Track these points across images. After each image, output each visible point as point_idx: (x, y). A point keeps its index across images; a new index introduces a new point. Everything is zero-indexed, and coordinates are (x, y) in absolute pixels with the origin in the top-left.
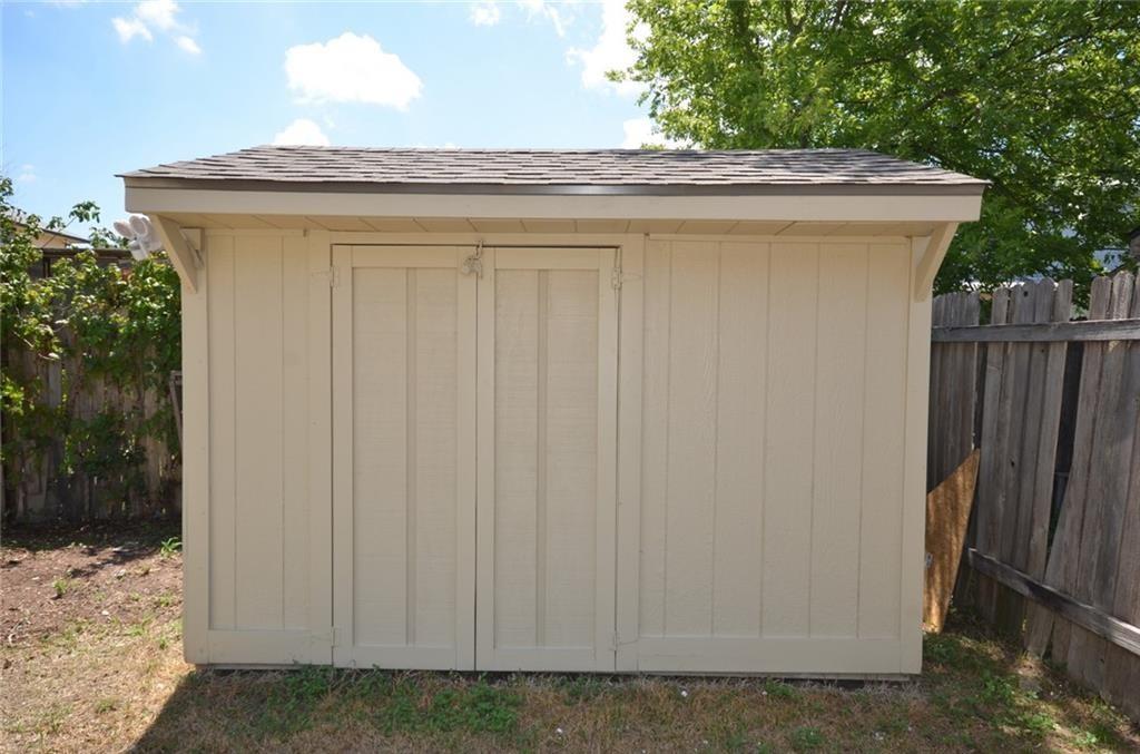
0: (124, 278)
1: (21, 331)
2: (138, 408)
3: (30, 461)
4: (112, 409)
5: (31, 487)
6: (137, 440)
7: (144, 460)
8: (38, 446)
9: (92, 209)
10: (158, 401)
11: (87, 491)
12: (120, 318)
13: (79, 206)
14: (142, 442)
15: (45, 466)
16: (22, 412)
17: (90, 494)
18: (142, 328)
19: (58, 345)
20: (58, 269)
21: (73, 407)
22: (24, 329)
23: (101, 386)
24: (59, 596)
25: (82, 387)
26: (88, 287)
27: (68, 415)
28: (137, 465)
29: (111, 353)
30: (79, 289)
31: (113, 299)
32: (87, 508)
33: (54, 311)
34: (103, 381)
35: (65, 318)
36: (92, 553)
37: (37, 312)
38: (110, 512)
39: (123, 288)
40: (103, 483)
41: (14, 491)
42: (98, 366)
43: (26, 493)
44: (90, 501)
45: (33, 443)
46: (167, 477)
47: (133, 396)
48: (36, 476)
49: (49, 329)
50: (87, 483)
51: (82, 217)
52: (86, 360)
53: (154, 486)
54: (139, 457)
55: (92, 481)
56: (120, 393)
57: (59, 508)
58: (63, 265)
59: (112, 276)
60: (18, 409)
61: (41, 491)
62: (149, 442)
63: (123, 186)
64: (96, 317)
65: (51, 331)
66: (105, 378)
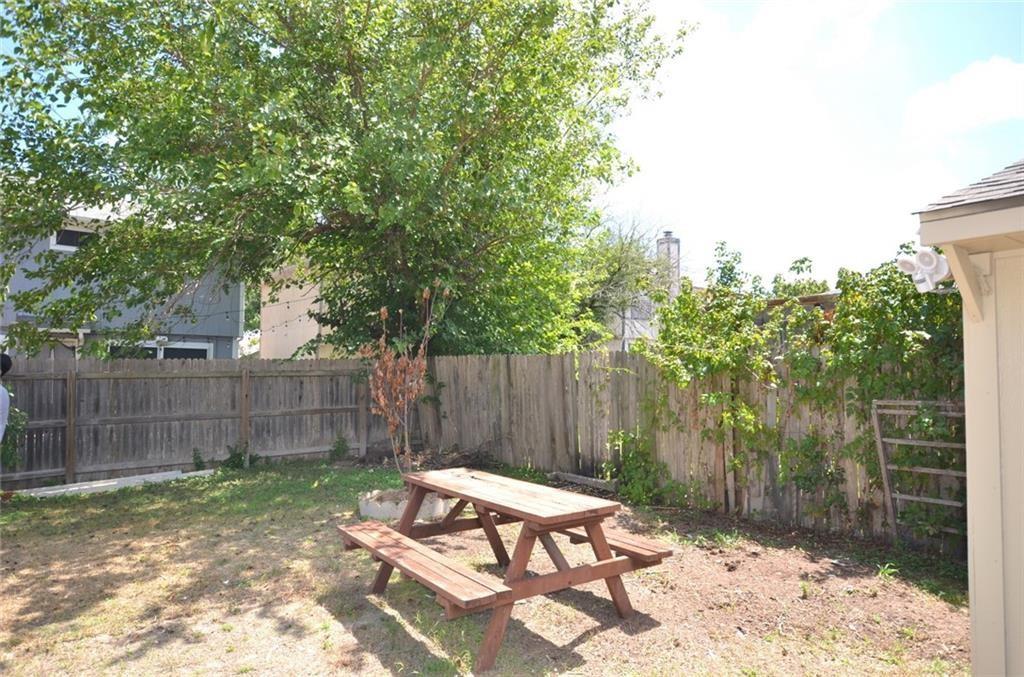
0: (826, 318)
1: (750, 366)
2: (840, 434)
3: (754, 469)
4: (816, 432)
5: (753, 491)
6: (837, 462)
7: (843, 481)
8: (759, 458)
9: (807, 263)
10: (859, 428)
11: (795, 501)
12: (826, 353)
13: (796, 262)
14: (841, 464)
15: (763, 476)
16: (753, 430)
17: (797, 504)
18: (847, 360)
19: (776, 377)
20: (773, 316)
21: (785, 428)
22: (753, 364)
23: (806, 412)
24: (804, 597)
25: (793, 412)
26: (797, 329)
27: (780, 435)
28: (837, 484)
29: (818, 384)
30: (791, 330)
31: (818, 337)
32: (795, 515)
33: (772, 350)
34: (808, 406)
35: (780, 354)
36: (813, 560)
37: (760, 351)
38: (813, 522)
39: (828, 326)
40: (808, 495)
41: (741, 492)
42: (805, 394)
43: (749, 494)
44: (797, 510)
45: (755, 455)
46: (866, 499)
47: (834, 422)
48: (757, 482)
49: (769, 363)
50: (795, 494)
51: (799, 270)
52: (797, 389)
53: (853, 506)
54: (839, 478)
55: (798, 493)
56: (822, 418)
57: (772, 512)
58: (777, 312)
59: (817, 317)
60: (750, 428)
61: (760, 496)
62: (847, 464)
63: (919, 221)
64: (804, 352)
65: (772, 366)
66: (810, 405)
